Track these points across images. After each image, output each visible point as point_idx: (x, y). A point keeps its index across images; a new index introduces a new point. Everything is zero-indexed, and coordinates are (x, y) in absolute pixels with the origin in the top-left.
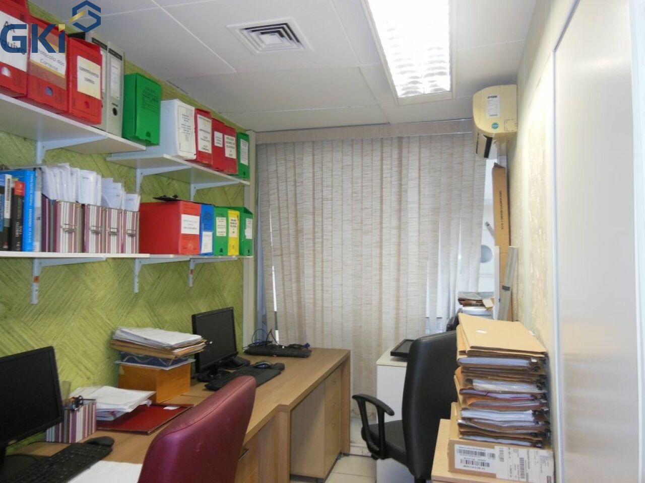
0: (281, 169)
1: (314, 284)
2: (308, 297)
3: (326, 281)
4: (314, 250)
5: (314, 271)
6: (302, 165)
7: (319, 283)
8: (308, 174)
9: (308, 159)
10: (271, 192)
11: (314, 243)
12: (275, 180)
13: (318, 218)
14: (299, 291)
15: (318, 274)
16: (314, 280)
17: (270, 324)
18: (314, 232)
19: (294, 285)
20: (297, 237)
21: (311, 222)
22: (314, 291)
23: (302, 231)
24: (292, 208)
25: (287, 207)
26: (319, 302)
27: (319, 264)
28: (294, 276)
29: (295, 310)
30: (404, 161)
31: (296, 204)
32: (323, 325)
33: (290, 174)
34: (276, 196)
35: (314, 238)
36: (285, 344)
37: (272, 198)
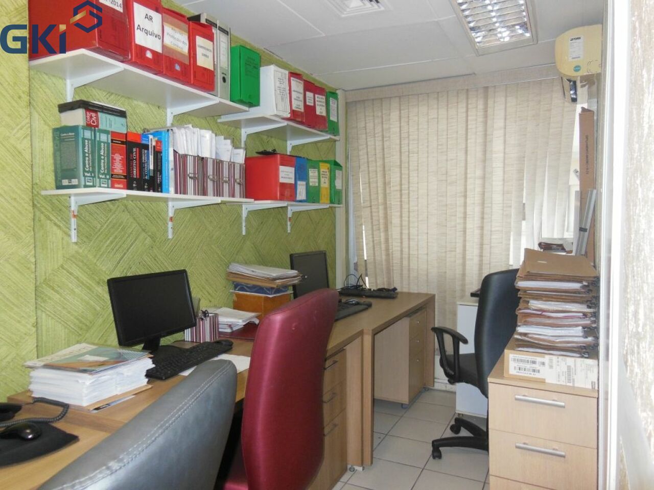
0: (370, 125)
1: (401, 233)
2: (395, 246)
3: (413, 231)
4: (401, 201)
5: (401, 221)
6: (390, 120)
7: (405, 232)
8: (395, 129)
9: (394, 115)
10: (361, 147)
11: (401, 195)
12: (364, 136)
13: (405, 171)
14: (387, 240)
15: (405, 223)
16: (401, 230)
17: (361, 270)
18: (401, 185)
19: (382, 235)
20: (385, 190)
21: (398, 175)
22: (401, 239)
23: (389, 183)
24: (379, 163)
25: (376, 161)
26: (406, 250)
27: (405, 215)
28: (382, 227)
29: (384, 257)
30: (490, 111)
31: (384, 158)
32: (409, 270)
33: (378, 129)
34: (365, 151)
35: (401, 190)
36: (374, 288)
37: (361, 153)
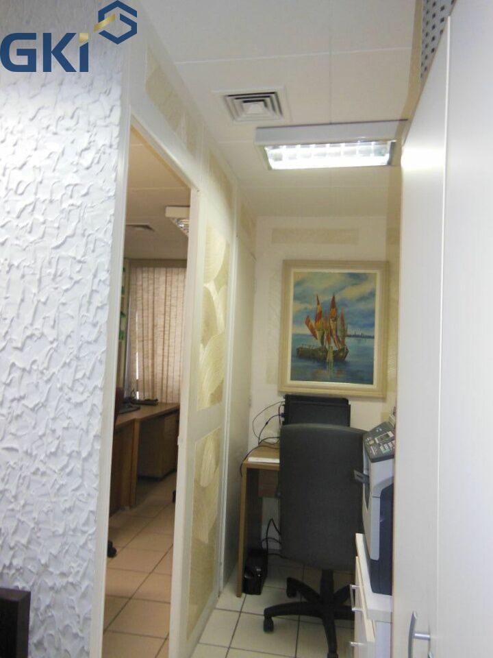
0: (145, 285)
1: (163, 361)
2: (158, 370)
3: (171, 359)
4: (164, 339)
5: (163, 352)
6: (159, 282)
7: (166, 360)
8: (162, 288)
9: (162, 279)
10: (138, 299)
11: (164, 334)
12: (141, 291)
13: (167, 318)
14: (153, 365)
15: (166, 354)
16: (163, 358)
17: (134, 386)
18: (164, 327)
19: (150, 361)
20: (153, 330)
21: (163, 320)
22: (163, 365)
23: (156, 326)
24: (151, 311)
25: (148, 310)
26: (165, 373)
27: (166, 348)
28: (150, 356)
29: (150, 377)
31: (153, 308)
32: (167, 387)
33: (151, 288)
34: (141, 302)
35: (164, 331)
36: (142, 399)
37: (138, 303)
